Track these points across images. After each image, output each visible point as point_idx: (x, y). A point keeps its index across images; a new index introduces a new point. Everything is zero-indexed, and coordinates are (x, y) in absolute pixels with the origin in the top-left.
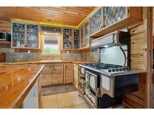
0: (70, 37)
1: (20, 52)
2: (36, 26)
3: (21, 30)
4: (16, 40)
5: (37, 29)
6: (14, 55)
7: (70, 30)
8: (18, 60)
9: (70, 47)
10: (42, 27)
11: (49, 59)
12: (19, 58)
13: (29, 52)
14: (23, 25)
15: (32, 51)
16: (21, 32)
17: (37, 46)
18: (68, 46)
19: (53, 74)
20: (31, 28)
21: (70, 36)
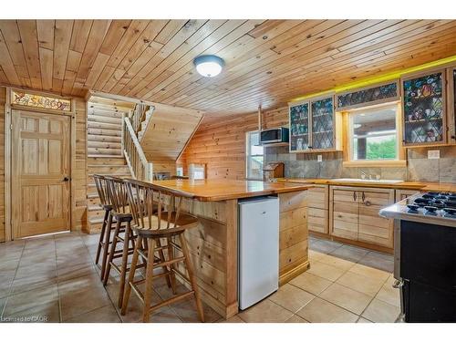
0: (435, 100)
1: (305, 159)
2: (330, 100)
3: (302, 117)
4: (297, 138)
5: (330, 105)
6: (297, 166)
7: (432, 77)
8: (302, 174)
9: (436, 135)
10: (340, 98)
11: (363, 177)
12: (303, 171)
13: (320, 159)
14: (306, 106)
15: (326, 156)
16: (302, 122)
17: (333, 144)
18: (428, 133)
19: (363, 214)
20: (320, 108)
21: (436, 96)
